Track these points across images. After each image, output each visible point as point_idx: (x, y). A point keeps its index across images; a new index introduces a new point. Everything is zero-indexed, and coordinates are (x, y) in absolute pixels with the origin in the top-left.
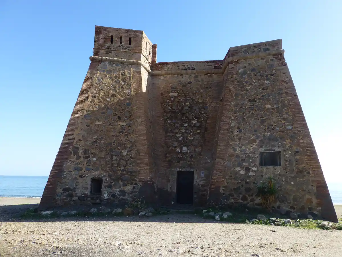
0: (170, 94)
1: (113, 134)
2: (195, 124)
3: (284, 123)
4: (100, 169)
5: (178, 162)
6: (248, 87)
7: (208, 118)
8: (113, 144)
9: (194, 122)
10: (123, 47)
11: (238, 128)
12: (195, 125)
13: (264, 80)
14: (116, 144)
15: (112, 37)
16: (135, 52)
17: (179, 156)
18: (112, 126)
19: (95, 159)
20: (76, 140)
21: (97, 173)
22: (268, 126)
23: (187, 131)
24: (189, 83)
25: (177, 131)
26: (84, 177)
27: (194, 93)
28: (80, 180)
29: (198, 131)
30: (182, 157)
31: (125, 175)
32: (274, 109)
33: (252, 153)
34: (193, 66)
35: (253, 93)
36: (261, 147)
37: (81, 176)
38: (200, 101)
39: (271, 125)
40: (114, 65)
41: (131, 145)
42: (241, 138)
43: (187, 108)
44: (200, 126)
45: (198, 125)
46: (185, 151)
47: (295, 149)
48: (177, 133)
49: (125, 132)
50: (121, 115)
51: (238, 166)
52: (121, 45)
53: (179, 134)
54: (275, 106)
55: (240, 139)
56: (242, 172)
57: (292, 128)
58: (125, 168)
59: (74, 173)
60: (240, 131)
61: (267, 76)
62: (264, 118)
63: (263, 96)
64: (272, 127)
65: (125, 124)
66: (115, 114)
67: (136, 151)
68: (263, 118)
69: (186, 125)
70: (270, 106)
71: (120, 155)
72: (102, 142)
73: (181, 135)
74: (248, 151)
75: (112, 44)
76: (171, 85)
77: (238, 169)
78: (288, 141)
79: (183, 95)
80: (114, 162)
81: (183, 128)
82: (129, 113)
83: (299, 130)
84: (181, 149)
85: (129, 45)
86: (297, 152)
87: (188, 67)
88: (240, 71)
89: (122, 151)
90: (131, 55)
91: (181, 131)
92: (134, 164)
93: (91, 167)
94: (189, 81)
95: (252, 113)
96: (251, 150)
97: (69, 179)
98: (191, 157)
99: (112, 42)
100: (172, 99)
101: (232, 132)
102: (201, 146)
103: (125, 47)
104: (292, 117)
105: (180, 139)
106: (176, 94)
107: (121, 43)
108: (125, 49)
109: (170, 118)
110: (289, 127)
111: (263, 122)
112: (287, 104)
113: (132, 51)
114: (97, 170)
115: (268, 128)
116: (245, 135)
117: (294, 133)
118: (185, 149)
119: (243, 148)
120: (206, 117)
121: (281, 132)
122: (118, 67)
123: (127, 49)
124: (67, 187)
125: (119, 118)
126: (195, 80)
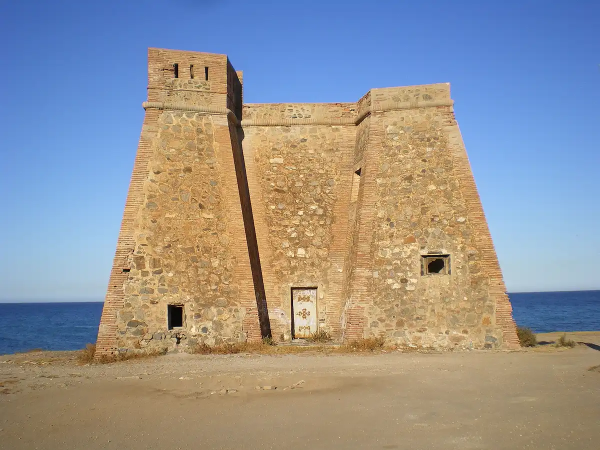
0: (272, 161)
1: (194, 233)
2: (315, 211)
3: (455, 213)
4: (180, 290)
5: (292, 273)
6: (402, 156)
7: (335, 201)
8: (196, 249)
9: (313, 207)
10: (196, 83)
11: (388, 220)
12: (315, 213)
13: (425, 146)
14: (200, 250)
15: (176, 66)
16: (217, 91)
17: (293, 264)
18: (192, 220)
19: (171, 274)
20: (138, 244)
21: (175, 295)
22: (432, 217)
23: (304, 223)
24: (302, 142)
25: (286, 222)
26: (157, 302)
27: (311, 158)
28: (153, 308)
29: (322, 222)
30: (297, 264)
31: (219, 297)
32: (440, 192)
33: (410, 257)
34: (306, 112)
35: (409, 166)
36: (423, 248)
37: (153, 303)
38: (321, 172)
39: (435, 216)
40: (184, 116)
41: (223, 249)
42: (393, 236)
43: (301, 184)
44: (324, 215)
45: (320, 212)
46: (302, 255)
47: (470, 250)
48: (286, 226)
49: (212, 229)
50: (204, 202)
51: (390, 278)
52: (193, 80)
53: (291, 228)
54: (442, 188)
55: (391, 236)
56: (396, 286)
57: (465, 221)
58: (217, 287)
59: (141, 297)
60: (392, 225)
61: (429, 140)
62: (426, 206)
63: (424, 171)
64: (437, 219)
65: (211, 216)
66: (193, 201)
67: (232, 258)
68: (424, 204)
69: (301, 213)
70: (434, 188)
71: (208, 266)
72: (179, 246)
73: (293, 229)
74: (403, 255)
75: (177, 79)
76: (271, 144)
77: (390, 281)
78: (460, 239)
79: (293, 161)
80: (201, 278)
81: (295, 217)
82: (216, 198)
83: (475, 224)
84: (295, 253)
85: (205, 80)
86: (471, 255)
87: (299, 113)
88: (388, 129)
89: (211, 261)
90: (209, 97)
91: (294, 222)
92: (231, 280)
93: (166, 287)
94: (301, 137)
95: (409, 197)
96: (409, 253)
97: (135, 307)
98: (313, 264)
99: (177, 77)
100: (275, 168)
101: (379, 226)
102: (328, 247)
103: (200, 84)
104: (466, 205)
105: (292, 236)
106: (281, 161)
107: (192, 77)
108: (198, 87)
109: (275, 201)
110: (462, 219)
111: (424, 211)
112: (458, 185)
113: (210, 90)
114: (176, 291)
115: (432, 220)
116: (398, 230)
117: (468, 228)
118: (301, 252)
119: (397, 250)
120: (333, 200)
121: (450, 226)
122: (190, 120)
123: (202, 87)
124: (134, 319)
125: (201, 206)
126: (311, 136)
